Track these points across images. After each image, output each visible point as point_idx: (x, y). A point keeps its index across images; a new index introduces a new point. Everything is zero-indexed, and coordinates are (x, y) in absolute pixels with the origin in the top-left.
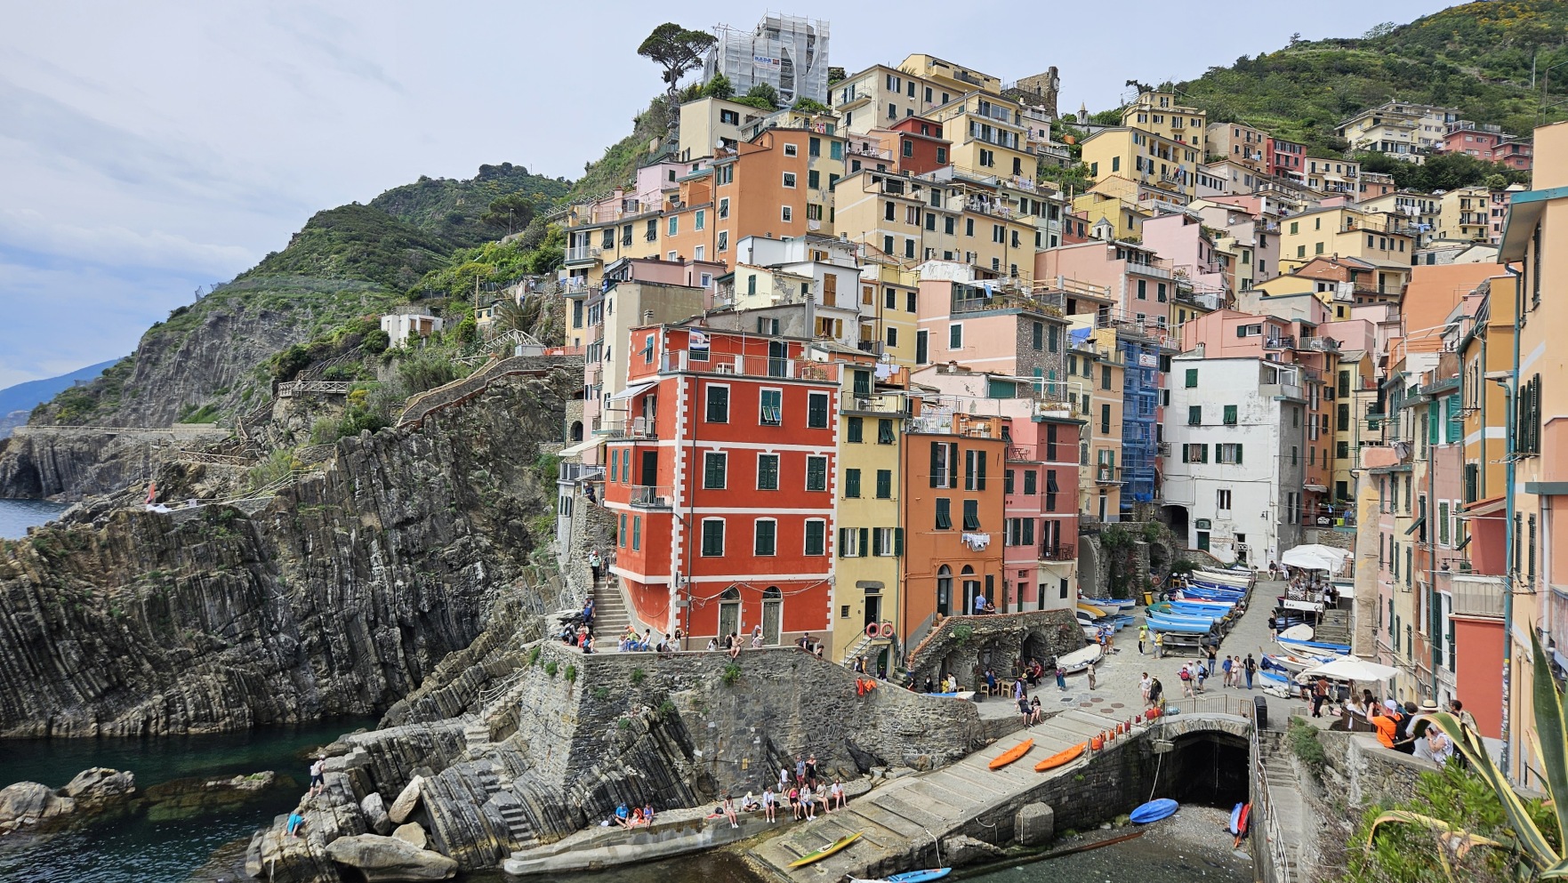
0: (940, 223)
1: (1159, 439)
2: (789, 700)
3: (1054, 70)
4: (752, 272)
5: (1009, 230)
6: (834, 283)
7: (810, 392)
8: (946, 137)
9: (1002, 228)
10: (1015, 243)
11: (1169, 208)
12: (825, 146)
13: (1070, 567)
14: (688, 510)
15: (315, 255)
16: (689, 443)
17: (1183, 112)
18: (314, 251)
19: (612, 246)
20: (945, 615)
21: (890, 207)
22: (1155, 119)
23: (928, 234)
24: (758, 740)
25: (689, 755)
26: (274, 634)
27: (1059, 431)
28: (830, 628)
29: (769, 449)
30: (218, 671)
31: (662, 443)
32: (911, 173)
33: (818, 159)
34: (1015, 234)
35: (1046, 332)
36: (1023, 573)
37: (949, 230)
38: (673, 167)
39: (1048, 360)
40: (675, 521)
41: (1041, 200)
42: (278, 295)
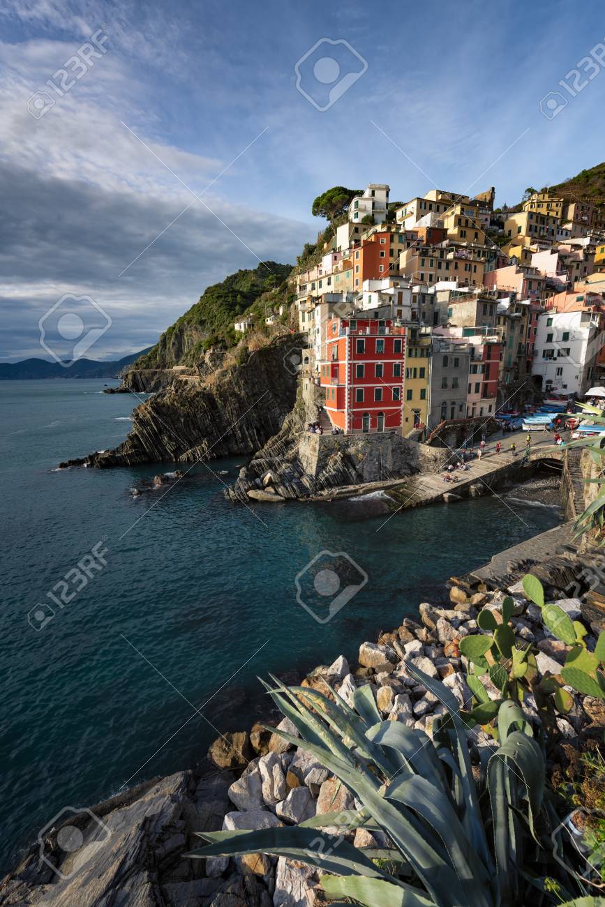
0: (444, 265)
1: (533, 348)
3: (493, 189)
4: (370, 294)
5: (473, 265)
6: (402, 295)
7: (395, 339)
8: (445, 227)
9: (470, 265)
10: (475, 271)
11: (544, 247)
12: (396, 238)
13: (493, 401)
14: (352, 386)
15: (209, 304)
16: (351, 362)
17: (552, 201)
19: (314, 289)
20: (444, 420)
21: (423, 260)
22: (539, 206)
23: (439, 270)
24: (377, 463)
25: (355, 468)
27: (493, 348)
28: (401, 425)
29: (380, 362)
31: (340, 362)
32: (431, 245)
33: (392, 244)
34: (475, 267)
35: (488, 307)
36: (474, 404)
37: (447, 268)
38: (336, 254)
39: (489, 319)
40: (346, 390)
41: (486, 250)
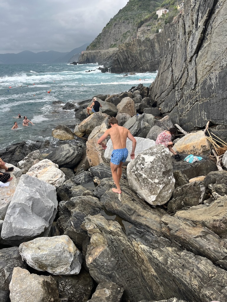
15: (132, 6)
18: (132, 5)
26: (155, 59)
30: (149, 64)
42: (126, 17)
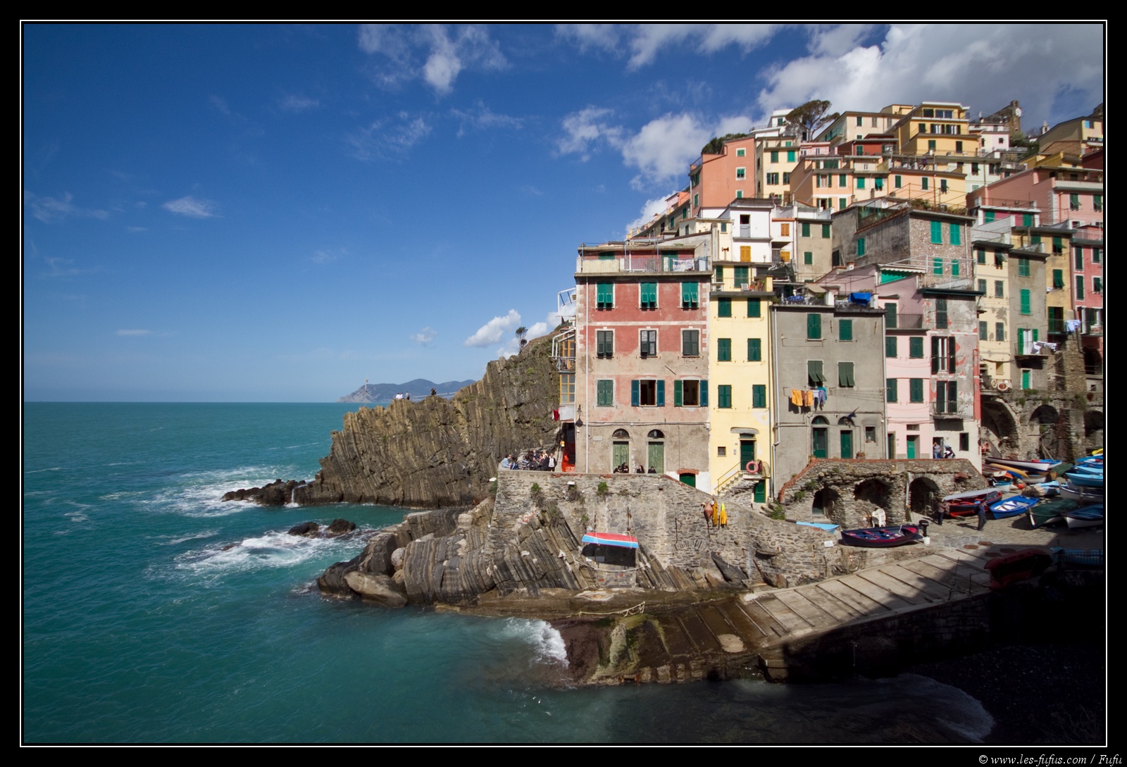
2: (655, 516)
5: (937, 179)
16: (584, 324)
21: (825, 178)
23: (860, 191)
28: (709, 463)
29: (649, 325)
33: (777, 165)
34: (944, 182)
35: (945, 228)
36: (910, 427)
39: (949, 253)
